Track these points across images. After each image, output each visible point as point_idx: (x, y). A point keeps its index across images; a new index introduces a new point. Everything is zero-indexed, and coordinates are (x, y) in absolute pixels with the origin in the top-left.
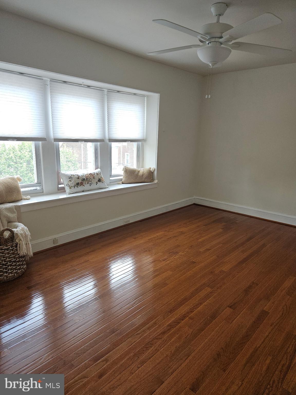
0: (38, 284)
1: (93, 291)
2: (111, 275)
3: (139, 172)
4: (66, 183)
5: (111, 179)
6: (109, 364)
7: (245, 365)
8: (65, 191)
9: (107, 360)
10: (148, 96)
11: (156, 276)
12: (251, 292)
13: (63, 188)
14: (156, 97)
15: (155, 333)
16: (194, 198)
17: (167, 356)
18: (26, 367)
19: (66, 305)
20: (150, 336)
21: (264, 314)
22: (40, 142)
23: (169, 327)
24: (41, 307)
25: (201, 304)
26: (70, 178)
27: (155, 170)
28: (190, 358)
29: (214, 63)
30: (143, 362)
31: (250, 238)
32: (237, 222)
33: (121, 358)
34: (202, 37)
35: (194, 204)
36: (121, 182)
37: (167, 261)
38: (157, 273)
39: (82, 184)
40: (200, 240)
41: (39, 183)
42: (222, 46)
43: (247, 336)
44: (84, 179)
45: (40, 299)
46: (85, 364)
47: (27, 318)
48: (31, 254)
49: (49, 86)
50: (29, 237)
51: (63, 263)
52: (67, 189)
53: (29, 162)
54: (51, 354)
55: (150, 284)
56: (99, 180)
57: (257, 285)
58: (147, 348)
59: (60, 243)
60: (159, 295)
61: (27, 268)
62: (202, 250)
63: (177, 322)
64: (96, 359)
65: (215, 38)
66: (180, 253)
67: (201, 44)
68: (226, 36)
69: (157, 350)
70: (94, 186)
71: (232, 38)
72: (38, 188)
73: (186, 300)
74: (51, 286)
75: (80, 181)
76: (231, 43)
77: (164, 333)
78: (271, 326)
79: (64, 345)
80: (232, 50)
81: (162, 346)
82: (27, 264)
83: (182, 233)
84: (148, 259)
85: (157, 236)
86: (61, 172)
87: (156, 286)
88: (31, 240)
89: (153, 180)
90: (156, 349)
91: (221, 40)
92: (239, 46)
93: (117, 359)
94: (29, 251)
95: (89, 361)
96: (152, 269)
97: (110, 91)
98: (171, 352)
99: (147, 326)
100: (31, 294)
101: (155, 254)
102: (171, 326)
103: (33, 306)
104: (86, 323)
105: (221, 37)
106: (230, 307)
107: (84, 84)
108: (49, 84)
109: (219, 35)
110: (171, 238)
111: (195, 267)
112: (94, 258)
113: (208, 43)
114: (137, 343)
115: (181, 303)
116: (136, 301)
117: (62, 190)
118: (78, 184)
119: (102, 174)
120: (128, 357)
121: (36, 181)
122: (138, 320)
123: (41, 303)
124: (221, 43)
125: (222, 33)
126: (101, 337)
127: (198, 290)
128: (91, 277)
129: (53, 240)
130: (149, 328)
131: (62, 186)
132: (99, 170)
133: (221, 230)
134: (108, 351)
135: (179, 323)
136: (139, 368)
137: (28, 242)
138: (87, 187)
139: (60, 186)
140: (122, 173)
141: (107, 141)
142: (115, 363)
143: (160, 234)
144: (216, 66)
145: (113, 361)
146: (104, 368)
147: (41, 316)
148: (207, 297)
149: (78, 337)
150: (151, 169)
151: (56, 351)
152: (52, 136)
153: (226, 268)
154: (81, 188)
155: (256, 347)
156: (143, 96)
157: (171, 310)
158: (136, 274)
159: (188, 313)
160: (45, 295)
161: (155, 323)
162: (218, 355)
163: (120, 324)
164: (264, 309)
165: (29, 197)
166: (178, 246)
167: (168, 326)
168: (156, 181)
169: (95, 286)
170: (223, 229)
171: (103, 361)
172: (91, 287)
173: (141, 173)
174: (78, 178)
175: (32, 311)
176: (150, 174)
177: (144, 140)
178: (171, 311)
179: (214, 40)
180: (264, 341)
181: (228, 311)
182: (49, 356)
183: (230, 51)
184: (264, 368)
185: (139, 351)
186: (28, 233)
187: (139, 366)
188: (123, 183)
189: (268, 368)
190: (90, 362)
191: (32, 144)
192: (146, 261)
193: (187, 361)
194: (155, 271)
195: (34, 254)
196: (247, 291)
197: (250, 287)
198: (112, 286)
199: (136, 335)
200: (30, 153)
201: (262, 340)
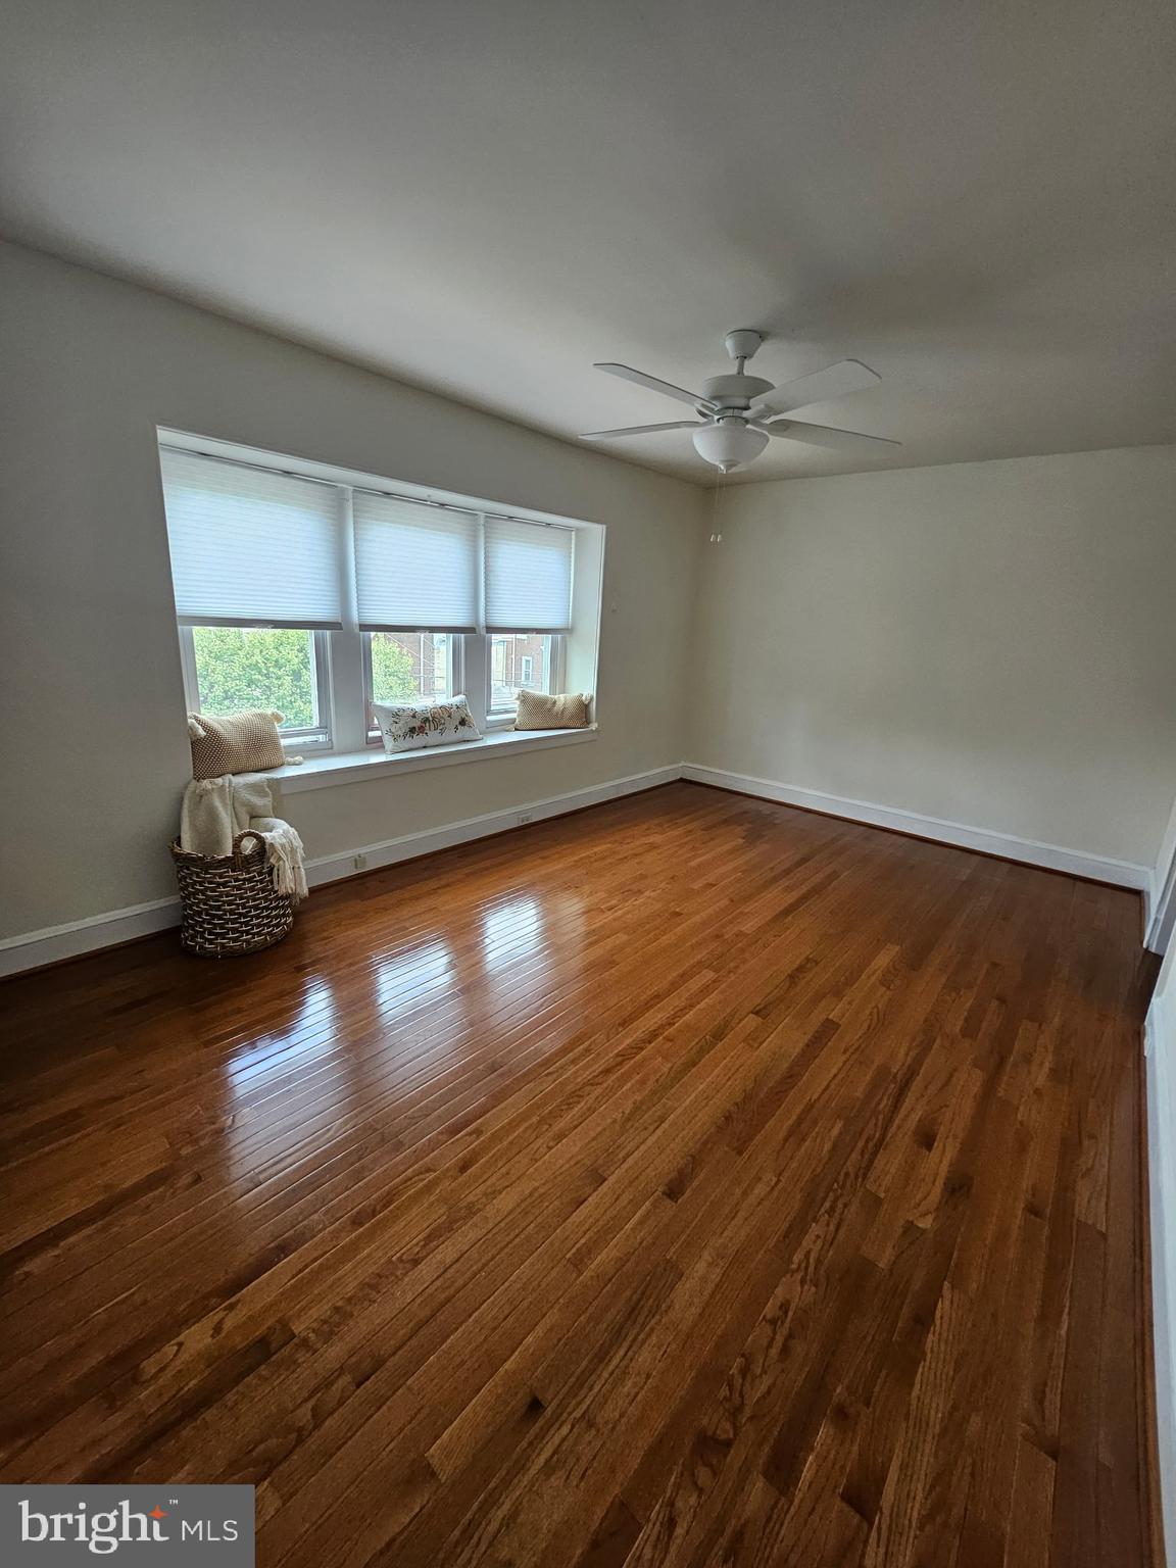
0: (321, 959)
1: (446, 978)
2: (487, 941)
3: (555, 703)
4: (385, 727)
5: (489, 718)
6: (483, 1141)
7: (786, 1140)
8: (383, 747)
9: (478, 1132)
10: (578, 530)
11: (591, 944)
12: (804, 978)
13: (380, 739)
14: (597, 532)
15: (588, 1073)
16: (680, 765)
17: (615, 1121)
18: (291, 1150)
19: (384, 1008)
20: (575, 1078)
21: (829, 1028)
22: (328, 632)
23: (620, 1059)
24: (327, 1014)
25: (692, 1006)
26: (396, 715)
27: (592, 699)
28: (665, 1125)
29: (730, 464)
30: (560, 1137)
31: (804, 860)
32: (777, 822)
33: (512, 1126)
34: (703, 405)
35: (682, 780)
36: (512, 727)
37: (616, 911)
38: (594, 937)
39: (421, 730)
40: (693, 864)
41: (324, 727)
42: (749, 426)
43: (791, 1077)
44: (428, 718)
45: (324, 995)
46: (429, 1140)
47: (294, 1039)
48: (306, 891)
49: (350, 503)
50: (300, 853)
51: (377, 913)
52: (388, 742)
53: (297, 676)
54: (351, 1119)
55: (576, 964)
56: (463, 722)
57: (817, 963)
58: (570, 1106)
59: (371, 866)
60: (599, 986)
61: (294, 922)
62: (696, 886)
63: (638, 1048)
64: (454, 1130)
65: (734, 408)
66: (647, 894)
67: (702, 420)
68: (757, 404)
69: (591, 1110)
70: (450, 735)
71: (769, 410)
72: (321, 738)
73: (658, 998)
74: (351, 965)
75: (417, 723)
76: (768, 421)
77: (607, 1071)
78: (844, 1052)
79: (384, 1098)
80: (770, 437)
81: (604, 1101)
82: (294, 914)
83: (653, 847)
84: (572, 907)
85: (595, 853)
86: (375, 700)
87: (591, 968)
88: (304, 860)
89: (588, 722)
90: (589, 1109)
91: (746, 414)
92: (784, 427)
93: (503, 1128)
94: (301, 884)
95: (441, 1133)
96: (582, 929)
97: (491, 516)
98: (623, 1112)
99: (571, 1055)
100: (303, 984)
101: (591, 894)
102: (624, 1057)
103: (309, 1011)
104: (432, 1048)
105: (747, 408)
106: (757, 1013)
107: (433, 499)
108: (351, 501)
109: (741, 402)
110: (626, 858)
111: (680, 924)
112: (450, 902)
113: (718, 420)
114: (547, 1094)
115: (648, 1006)
116: (545, 1001)
117: (377, 744)
118: (412, 730)
119: (468, 707)
120: (526, 1124)
121: (316, 722)
122: (550, 1044)
123: (323, 1005)
124: (747, 421)
125: (749, 398)
126: (465, 1082)
127: (685, 977)
128: (442, 945)
129: (356, 860)
130: (574, 1062)
131: (377, 733)
132: (462, 697)
133: (741, 841)
134: (482, 1112)
135: (642, 1049)
136: (550, 1148)
137: (297, 863)
138: (433, 736)
139: (371, 734)
140: (516, 705)
141: (483, 632)
142: (496, 1138)
143: (600, 848)
144: (733, 470)
145: (493, 1134)
146: (474, 1149)
147: (327, 1035)
148: (705, 991)
149: (413, 1081)
150: (584, 698)
151: (362, 1111)
152: (355, 618)
153: (749, 926)
154: (419, 740)
155: (810, 1100)
156: (568, 529)
157: (625, 1021)
158: (546, 939)
159: (662, 1027)
160: (336, 984)
161: (588, 1050)
162: (726, 1118)
163: (510, 1052)
164: (831, 1017)
165: (298, 758)
166: (643, 877)
167: (618, 1055)
168: (594, 726)
169: (452, 966)
170: (744, 838)
171: (470, 1134)
172: (442, 969)
173: (559, 706)
174: (414, 716)
175: (306, 1023)
176: (583, 708)
177: (568, 629)
178: (624, 1023)
179: (729, 413)
180: (828, 1086)
181: (752, 1022)
182: (346, 1123)
183: (768, 440)
184: (827, 1146)
185: (550, 1112)
186: (298, 843)
187: (551, 1144)
188: (516, 729)
189: (835, 1147)
190: (440, 1137)
191: (309, 636)
192: (567, 912)
193: (659, 1132)
194: (589, 934)
195: (312, 891)
196: (793, 978)
197: (801, 969)
198: (489, 967)
199: (546, 1075)
200: (300, 655)
201: (825, 1083)
